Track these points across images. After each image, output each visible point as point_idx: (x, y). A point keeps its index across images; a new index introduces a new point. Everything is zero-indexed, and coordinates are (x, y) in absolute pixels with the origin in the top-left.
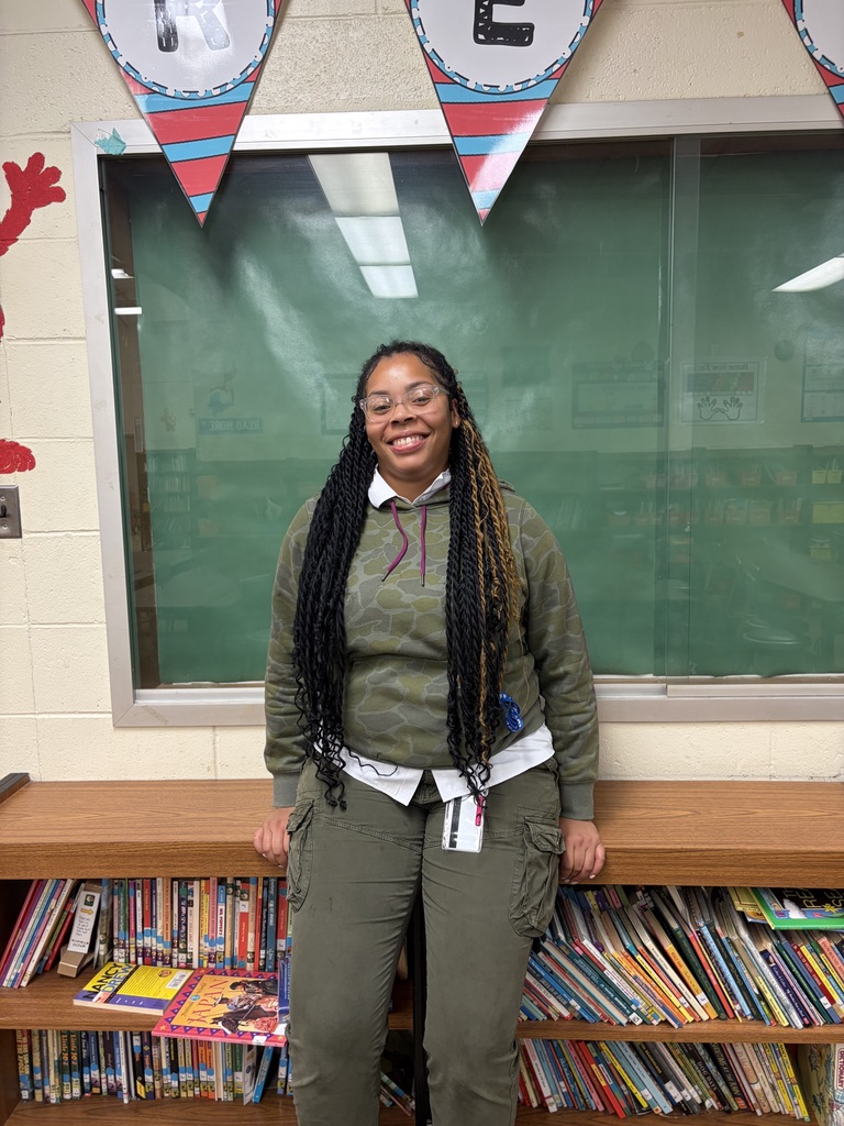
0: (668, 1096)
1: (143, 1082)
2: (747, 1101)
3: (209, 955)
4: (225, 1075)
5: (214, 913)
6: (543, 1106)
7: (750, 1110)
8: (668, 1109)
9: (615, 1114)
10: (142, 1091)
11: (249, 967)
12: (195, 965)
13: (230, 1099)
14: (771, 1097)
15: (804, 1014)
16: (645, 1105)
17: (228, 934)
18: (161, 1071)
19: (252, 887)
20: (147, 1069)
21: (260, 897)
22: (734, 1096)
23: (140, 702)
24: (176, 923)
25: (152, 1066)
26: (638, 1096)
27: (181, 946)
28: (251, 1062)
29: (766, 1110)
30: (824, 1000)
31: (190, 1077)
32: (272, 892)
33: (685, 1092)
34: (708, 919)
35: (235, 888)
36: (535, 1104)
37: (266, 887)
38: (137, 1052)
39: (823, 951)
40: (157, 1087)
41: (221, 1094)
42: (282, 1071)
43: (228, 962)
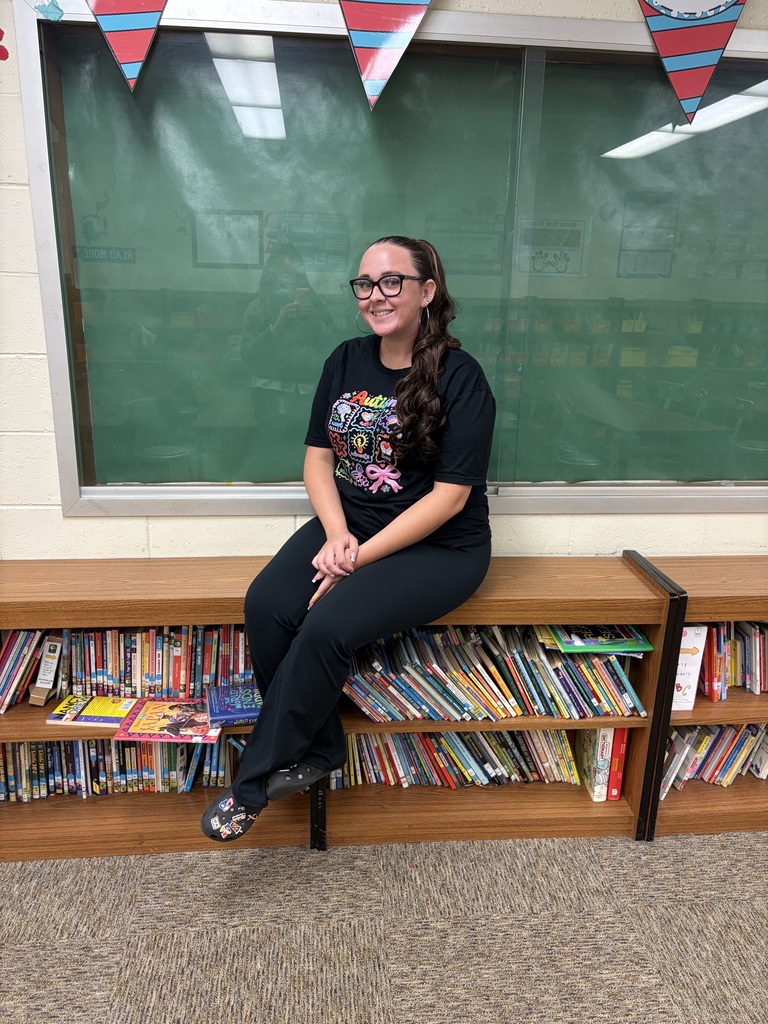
0: (486, 773)
1: (98, 783)
2: (539, 774)
3: (150, 687)
4: (163, 774)
5: (153, 657)
6: (399, 784)
7: (541, 780)
8: (486, 781)
9: (449, 787)
10: (97, 789)
11: (182, 695)
12: (139, 695)
13: (167, 791)
14: (555, 771)
15: (580, 709)
16: (470, 780)
17: (165, 672)
18: (112, 773)
19: (184, 637)
20: (102, 773)
21: (190, 644)
22: (531, 772)
23: (85, 497)
24: (122, 665)
25: (105, 770)
26: (466, 774)
27: (127, 682)
28: (183, 764)
29: (552, 780)
30: (594, 700)
31: (135, 777)
32: (200, 640)
33: (497, 770)
34: (519, 649)
35: (170, 638)
36: (393, 783)
37: (195, 636)
38: (94, 760)
39: (595, 668)
40: (109, 785)
41: (160, 787)
42: (206, 769)
43: (165, 692)
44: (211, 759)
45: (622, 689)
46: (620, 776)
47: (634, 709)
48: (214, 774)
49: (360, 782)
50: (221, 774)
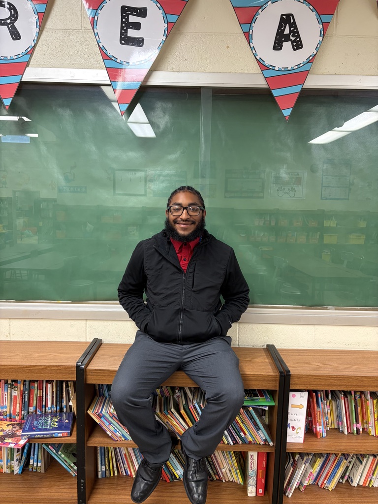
2: (219, 476)
3: (1, 412)
4: (7, 462)
5: (3, 396)
7: (220, 480)
9: (166, 481)
11: (17, 418)
13: (9, 472)
14: (229, 475)
15: (233, 439)
16: (178, 477)
17: (8, 404)
19: (19, 385)
21: (22, 389)
22: (215, 474)
26: (175, 473)
28: (18, 457)
29: (227, 480)
30: (242, 434)
32: (27, 387)
34: (198, 401)
35: (12, 385)
37: (24, 385)
39: (241, 414)
41: (5, 470)
42: (31, 461)
43: (8, 416)
44: (34, 455)
45: (258, 429)
46: (263, 481)
47: (266, 440)
48: (35, 464)
49: (116, 474)
50: (39, 464)
